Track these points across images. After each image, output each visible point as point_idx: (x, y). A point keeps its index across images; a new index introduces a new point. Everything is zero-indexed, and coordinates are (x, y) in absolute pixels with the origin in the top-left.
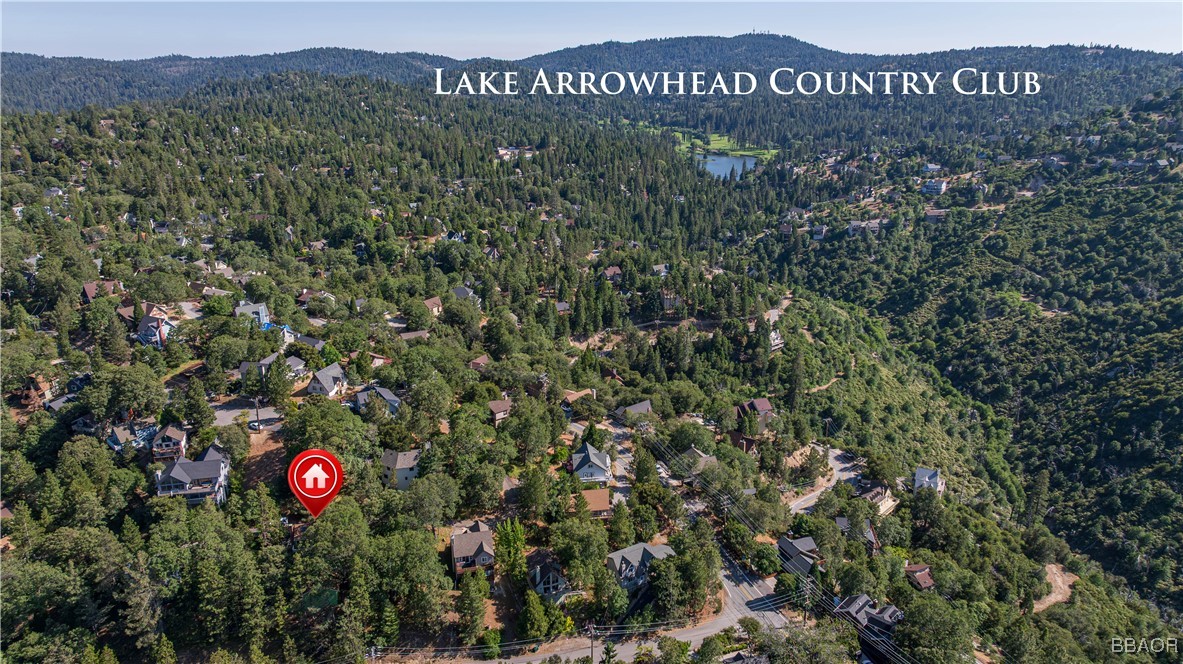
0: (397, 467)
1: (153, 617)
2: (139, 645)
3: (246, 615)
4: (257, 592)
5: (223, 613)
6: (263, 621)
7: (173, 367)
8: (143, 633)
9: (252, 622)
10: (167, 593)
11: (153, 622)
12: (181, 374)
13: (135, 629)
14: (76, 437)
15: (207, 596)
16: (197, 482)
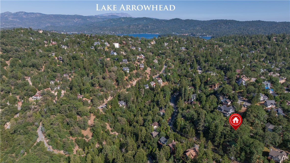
0: (268, 127)
1: (202, 128)
2: (198, 132)
3: (216, 137)
4: (219, 134)
5: (212, 134)
6: (218, 140)
7: (240, 90)
8: (200, 130)
9: (216, 139)
10: (205, 125)
11: (202, 129)
12: (241, 92)
13: (199, 129)
14: (212, 95)
15: (211, 129)
16: (225, 111)
